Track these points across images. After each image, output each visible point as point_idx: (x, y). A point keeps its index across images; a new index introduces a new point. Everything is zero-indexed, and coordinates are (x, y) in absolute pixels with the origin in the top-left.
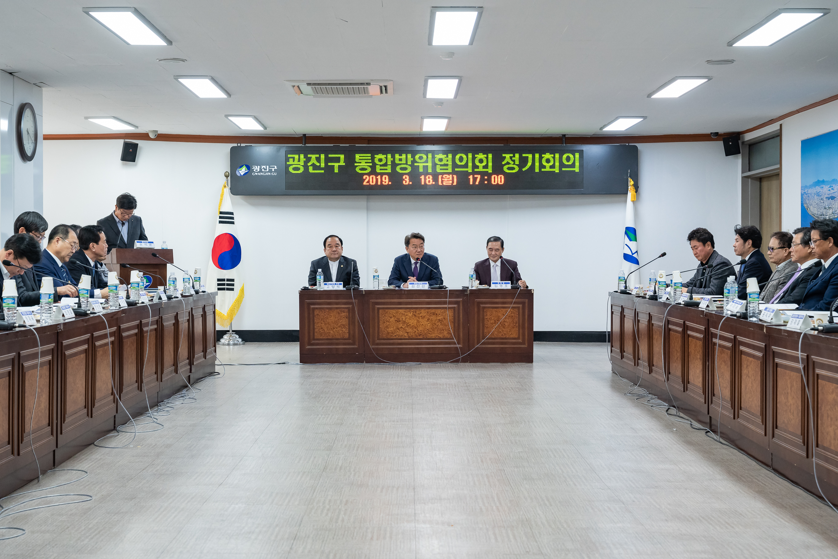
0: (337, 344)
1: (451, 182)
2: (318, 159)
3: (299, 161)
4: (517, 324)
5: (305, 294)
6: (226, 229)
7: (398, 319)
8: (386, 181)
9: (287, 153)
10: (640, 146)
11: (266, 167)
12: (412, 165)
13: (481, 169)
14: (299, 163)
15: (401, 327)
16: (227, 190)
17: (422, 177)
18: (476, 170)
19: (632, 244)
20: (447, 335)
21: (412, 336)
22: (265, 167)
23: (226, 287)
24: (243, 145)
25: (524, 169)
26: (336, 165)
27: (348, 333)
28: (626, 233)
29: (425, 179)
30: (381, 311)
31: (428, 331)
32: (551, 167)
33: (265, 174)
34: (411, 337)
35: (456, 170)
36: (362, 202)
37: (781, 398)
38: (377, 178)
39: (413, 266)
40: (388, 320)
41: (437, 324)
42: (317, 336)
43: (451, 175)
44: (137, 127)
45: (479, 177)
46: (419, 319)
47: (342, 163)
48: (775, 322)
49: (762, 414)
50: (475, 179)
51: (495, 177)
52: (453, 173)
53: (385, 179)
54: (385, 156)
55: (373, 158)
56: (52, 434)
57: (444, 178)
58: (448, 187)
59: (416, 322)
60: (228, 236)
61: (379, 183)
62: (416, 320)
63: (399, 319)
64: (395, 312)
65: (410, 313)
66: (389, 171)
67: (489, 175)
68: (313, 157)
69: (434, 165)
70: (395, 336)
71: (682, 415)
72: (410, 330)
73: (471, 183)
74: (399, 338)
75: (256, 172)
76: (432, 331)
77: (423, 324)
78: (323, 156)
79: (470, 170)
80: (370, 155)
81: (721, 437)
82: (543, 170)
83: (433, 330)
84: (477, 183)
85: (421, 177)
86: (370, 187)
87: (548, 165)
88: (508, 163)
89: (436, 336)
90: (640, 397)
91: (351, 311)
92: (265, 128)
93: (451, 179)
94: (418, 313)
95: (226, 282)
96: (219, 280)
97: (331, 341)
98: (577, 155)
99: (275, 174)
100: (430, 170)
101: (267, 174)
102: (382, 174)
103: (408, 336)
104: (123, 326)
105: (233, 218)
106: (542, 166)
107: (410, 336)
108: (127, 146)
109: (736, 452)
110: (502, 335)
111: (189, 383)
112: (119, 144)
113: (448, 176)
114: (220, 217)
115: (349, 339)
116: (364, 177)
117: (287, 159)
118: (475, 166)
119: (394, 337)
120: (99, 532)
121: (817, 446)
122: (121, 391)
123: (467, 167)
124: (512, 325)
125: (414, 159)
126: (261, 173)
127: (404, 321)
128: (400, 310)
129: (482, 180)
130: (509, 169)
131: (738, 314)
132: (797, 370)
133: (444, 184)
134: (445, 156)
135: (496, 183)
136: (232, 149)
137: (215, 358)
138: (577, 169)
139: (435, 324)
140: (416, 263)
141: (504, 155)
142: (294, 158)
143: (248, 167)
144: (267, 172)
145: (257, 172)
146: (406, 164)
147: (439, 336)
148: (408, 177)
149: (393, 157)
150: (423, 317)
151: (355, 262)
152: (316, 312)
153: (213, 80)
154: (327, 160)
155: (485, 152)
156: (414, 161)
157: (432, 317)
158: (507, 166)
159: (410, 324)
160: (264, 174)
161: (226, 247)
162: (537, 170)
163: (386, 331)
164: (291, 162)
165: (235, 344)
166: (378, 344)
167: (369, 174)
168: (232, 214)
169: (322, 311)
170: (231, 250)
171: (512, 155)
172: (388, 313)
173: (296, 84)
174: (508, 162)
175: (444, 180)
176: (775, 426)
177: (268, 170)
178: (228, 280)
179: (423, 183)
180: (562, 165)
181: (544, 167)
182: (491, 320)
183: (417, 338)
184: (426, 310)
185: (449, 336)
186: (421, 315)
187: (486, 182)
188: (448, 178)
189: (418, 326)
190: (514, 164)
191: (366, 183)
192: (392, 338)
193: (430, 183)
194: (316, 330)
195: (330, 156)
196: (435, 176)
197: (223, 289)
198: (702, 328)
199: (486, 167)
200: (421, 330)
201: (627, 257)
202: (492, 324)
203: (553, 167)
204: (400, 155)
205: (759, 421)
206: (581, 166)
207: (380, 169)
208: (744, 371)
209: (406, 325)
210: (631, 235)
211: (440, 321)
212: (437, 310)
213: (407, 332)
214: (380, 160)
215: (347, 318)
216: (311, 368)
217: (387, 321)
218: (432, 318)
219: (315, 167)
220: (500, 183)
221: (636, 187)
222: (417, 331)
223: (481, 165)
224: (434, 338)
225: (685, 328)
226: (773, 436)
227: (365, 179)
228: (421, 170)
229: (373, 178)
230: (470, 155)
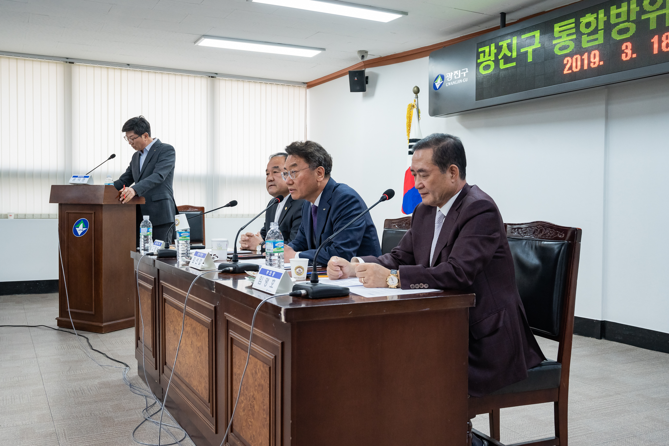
2: (510, 47)
3: (490, 54)
8: (595, 61)
9: (478, 47)
12: (637, 21)
14: (489, 58)
17: (655, 39)
22: (457, 72)
26: (530, 49)
29: (660, 42)
38: (583, 57)
47: (537, 45)
53: (595, 58)
54: (595, 15)
55: (577, 26)
61: (586, 67)
66: (601, 41)
68: (505, 43)
78: (515, 40)
80: (573, 20)
85: (652, 41)
86: (572, 76)
99: (466, 80)
101: (459, 82)
102: (590, 50)
114: (409, 147)
116: (565, 62)
117: (478, 56)
126: (453, 82)
143: (443, 77)
145: (450, 82)
146: (628, 20)
148: (629, 44)
149: (607, 14)
154: (520, 44)
156: (641, 12)
160: (456, 82)
164: (482, 58)
167: (571, 55)
177: (459, 76)
179: (656, 51)
191: (567, 71)
195: (523, 37)
204: (619, 7)
207: (588, 42)
214: (588, 25)
219: (506, 59)
227: (567, 64)
228: (653, 26)
229: (577, 59)
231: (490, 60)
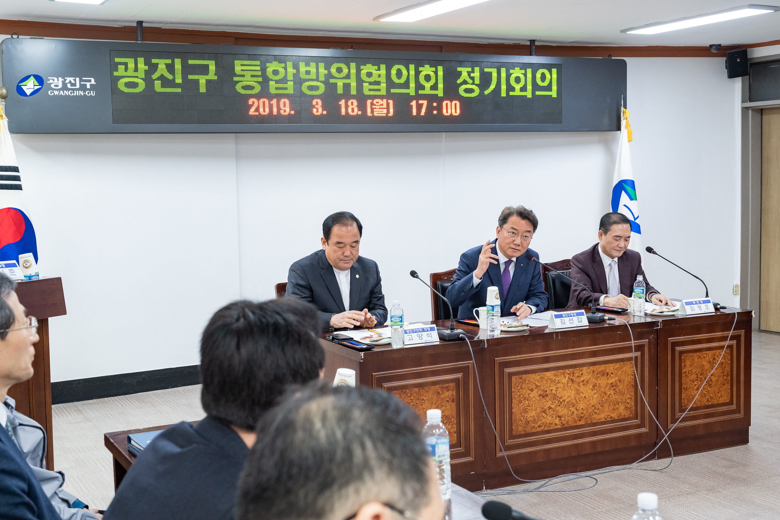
1: (385, 111)
2: (171, 68)
3: (136, 70)
4: (729, 378)
6: (5, 199)
7: (543, 391)
8: (286, 109)
9: (113, 55)
10: (633, 62)
11: (75, 80)
12: (326, 83)
13: (427, 91)
14: (136, 74)
15: (550, 408)
17: (342, 103)
18: (421, 92)
20: (625, 412)
21: (567, 422)
22: (72, 79)
25: (487, 92)
26: (202, 80)
27: (455, 433)
29: (347, 107)
30: (514, 378)
31: (594, 408)
32: (522, 89)
33: (73, 94)
34: (566, 425)
35: (393, 91)
38: (271, 102)
40: (527, 396)
41: (609, 393)
43: (385, 100)
45: (425, 103)
46: (579, 386)
47: (212, 76)
50: (419, 107)
51: (447, 104)
52: (389, 96)
53: (285, 106)
54: (283, 65)
55: (263, 69)
57: (375, 105)
58: (380, 119)
59: (575, 394)
60: (12, 212)
61: (275, 113)
62: (573, 390)
63: (546, 391)
64: (539, 377)
65: (565, 377)
66: (291, 91)
67: (440, 101)
68: (162, 64)
69: (360, 82)
70: (539, 426)
72: (565, 410)
73: (414, 113)
74: (546, 429)
75: (55, 90)
76: (600, 408)
77: (585, 397)
78: (178, 64)
79: (412, 91)
80: (258, 63)
82: (511, 93)
83: (601, 406)
84: (423, 113)
85: (340, 103)
86: (261, 119)
87: (518, 87)
88: (465, 82)
89: (606, 418)
91: (461, 386)
93: (385, 106)
94: (577, 375)
98: (555, 71)
99: (93, 94)
100: (353, 92)
101: (76, 93)
102: (279, 97)
103: (562, 423)
105: (17, 178)
106: (510, 88)
107: (564, 423)
110: (708, 400)
113: (380, 101)
115: (458, 444)
116: (250, 102)
117: (113, 67)
118: (419, 87)
119: (539, 429)
123: (408, 87)
124: (722, 379)
125: (329, 72)
126: (65, 91)
127: (554, 394)
128: (548, 374)
129: (430, 108)
130: (467, 91)
133: (376, 114)
134: (376, 67)
135: (449, 114)
138: (554, 93)
139: (606, 394)
141: (459, 69)
142: (126, 64)
143: (40, 80)
144: (76, 90)
145: (57, 90)
146: (317, 80)
147: (612, 415)
148: (320, 102)
149: (296, 68)
150: (585, 383)
154: (187, 70)
155: (433, 63)
156: (329, 76)
157: (600, 380)
158: (464, 87)
159: (564, 398)
160: (71, 93)
161: (10, 235)
162: (503, 94)
163: (524, 418)
164: (121, 71)
166: (509, 448)
167: (258, 96)
168: (16, 169)
169: (405, 392)
170: (22, 239)
171: (470, 69)
172: (527, 382)
174: (464, 80)
175: (375, 108)
177: (78, 86)
179: (343, 113)
180: (535, 86)
181: (513, 89)
182: (691, 374)
183: (575, 424)
184: (591, 368)
185: (627, 415)
186: (582, 379)
187: (435, 112)
188: (380, 105)
189: (578, 400)
190: (473, 83)
191: (253, 112)
192: (534, 431)
193: (355, 114)
195: (191, 62)
196: (362, 101)
199: (434, 87)
200: (582, 409)
202: (693, 381)
203: (524, 89)
204: (307, 64)
206: (559, 88)
207: (276, 88)
209: (558, 402)
211: (613, 386)
212: (608, 365)
213: (560, 414)
214: (276, 72)
215: (453, 401)
217: (525, 399)
218: (600, 382)
219: (165, 82)
220: (454, 114)
222: (576, 412)
223: (428, 85)
224: (604, 421)
227: (252, 105)
228: (340, 91)
229: (264, 103)
230: (412, 67)
231: (137, 77)
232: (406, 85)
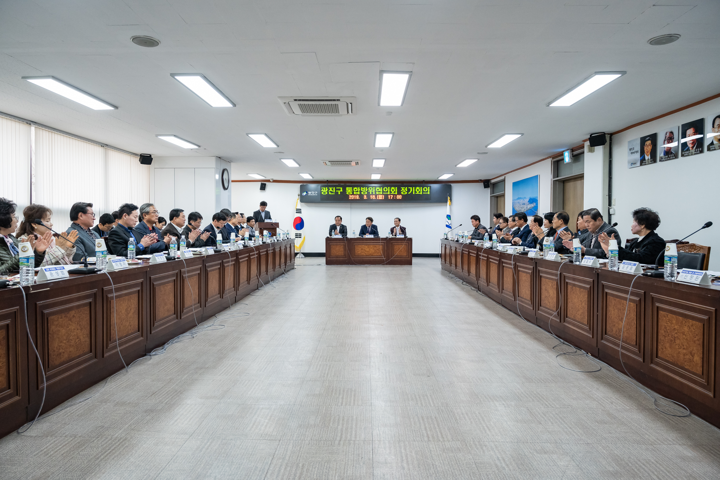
0: (339, 258)
2: (333, 189)
5: (328, 240)
6: (298, 215)
7: (362, 248)
8: (358, 197)
9: (321, 187)
10: (452, 184)
12: (367, 192)
13: (393, 193)
14: (325, 191)
15: (363, 252)
16: (299, 201)
17: (371, 196)
19: (449, 221)
21: (367, 255)
22: (313, 192)
23: (298, 236)
24: (305, 184)
25: (409, 193)
26: (339, 191)
27: (343, 254)
28: (447, 217)
30: (355, 246)
31: (373, 253)
32: (419, 192)
35: (384, 193)
36: (348, 205)
37: (505, 279)
38: (354, 196)
39: (368, 229)
41: (377, 251)
42: (332, 255)
44: (266, 177)
45: (392, 196)
47: (341, 191)
48: (503, 250)
49: (498, 285)
50: (391, 197)
51: (398, 196)
52: (383, 194)
54: (357, 188)
55: (353, 189)
56: (235, 291)
58: (381, 200)
60: (299, 218)
61: (355, 198)
62: (369, 249)
64: (361, 246)
65: (367, 247)
66: (359, 194)
67: (396, 195)
68: (331, 188)
69: (376, 191)
70: (361, 255)
71: (468, 285)
73: (389, 198)
76: (375, 253)
78: (334, 188)
79: (389, 193)
81: (482, 293)
84: (391, 198)
86: (352, 200)
88: (403, 191)
89: (376, 255)
90: (452, 278)
91: (345, 246)
92: (313, 178)
93: (382, 197)
94: (369, 246)
95: (298, 235)
96: (296, 234)
97: (337, 257)
98: (429, 188)
99: (317, 195)
100: (374, 193)
101: (314, 195)
102: (356, 195)
104: (261, 251)
105: (301, 211)
106: (415, 192)
108: (262, 184)
109: (488, 298)
110: (401, 255)
111: (285, 272)
112: (259, 184)
113: (380, 196)
114: (296, 211)
115: (344, 256)
116: (350, 196)
117: (321, 189)
118: (391, 192)
120: (252, 327)
121: (519, 297)
122: (260, 275)
124: (404, 251)
127: (364, 249)
128: (363, 245)
129: (393, 197)
130: (403, 193)
131: (489, 247)
132: (511, 268)
133: (379, 198)
134: (380, 188)
135: (398, 198)
136: (301, 185)
137: (294, 263)
138: (429, 193)
140: (369, 228)
141: (401, 188)
142: (323, 189)
143: (307, 192)
145: (310, 194)
146: (365, 191)
148: (366, 196)
149: (360, 188)
150: (371, 248)
151: (346, 227)
152: (332, 246)
153: (294, 160)
154: (336, 190)
155: (395, 187)
156: (368, 190)
157: (375, 248)
158: (403, 192)
160: (312, 195)
161: (298, 222)
162: (414, 193)
163: (358, 253)
164: (322, 190)
165: (302, 258)
166: (354, 258)
167: (351, 195)
168: (301, 209)
169: (334, 245)
170: (300, 223)
171: (404, 188)
172: (358, 247)
173: (325, 162)
176: (503, 289)
178: (299, 234)
179: (371, 198)
180: (423, 191)
181: (417, 192)
182: (396, 249)
183: (369, 256)
184: (372, 245)
185: (381, 255)
187: (395, 198)
189: (370, 251)
190: (405, 191)
191: (350, 198)
193: (374, 198)
194: (332, 253)
195: (337, 188)
196: (376, 195)
197: (298, 237)
198: (476, 252)
199: (395, 192)
200: (371, 253)
201: (447, 226)
202: (397, 251)
203: (420, 192)
204: (363, 188)
205: (497, 287)
206: (430, 192)
207: (356, 193)
208: (491, 269)
209: (365, 251)
210: (449, 218)
211: (378, 249)
212: (376, 245)
213: (366, 253)
214: (356, 190)
215: (343, 248)
216: (329, 266)
217: (358, 249)
219: (331, 192)
220: (400, 198)
221: (451, 200)
222: (369, 253)
225: (469, 252)
226: (502, 293)
228: (371, 194)
230: (389, 188)
232: (387, 192)
